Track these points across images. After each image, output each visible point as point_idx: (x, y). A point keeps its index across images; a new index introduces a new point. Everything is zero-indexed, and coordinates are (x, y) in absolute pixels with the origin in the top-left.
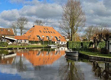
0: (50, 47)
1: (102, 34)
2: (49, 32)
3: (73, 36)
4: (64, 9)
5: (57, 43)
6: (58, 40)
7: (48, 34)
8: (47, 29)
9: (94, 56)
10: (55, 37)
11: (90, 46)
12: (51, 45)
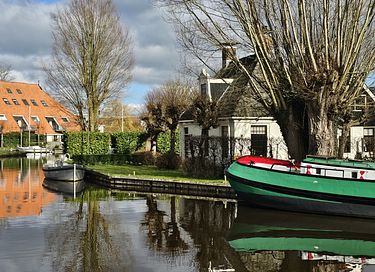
0: (24, 155)
1: (159, 106)
2: (24, 101)
3: (92, 114)
4: (60, 23)
5: (55, 140)
6: (60, 128)
7: (20, 111)
8: (18, 90)
9: (125, 177)
10: (49, 119)
11: (139, 146)
12: (27, 149)
